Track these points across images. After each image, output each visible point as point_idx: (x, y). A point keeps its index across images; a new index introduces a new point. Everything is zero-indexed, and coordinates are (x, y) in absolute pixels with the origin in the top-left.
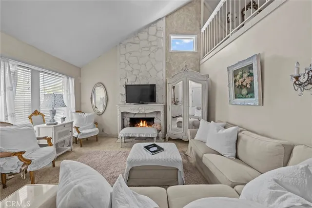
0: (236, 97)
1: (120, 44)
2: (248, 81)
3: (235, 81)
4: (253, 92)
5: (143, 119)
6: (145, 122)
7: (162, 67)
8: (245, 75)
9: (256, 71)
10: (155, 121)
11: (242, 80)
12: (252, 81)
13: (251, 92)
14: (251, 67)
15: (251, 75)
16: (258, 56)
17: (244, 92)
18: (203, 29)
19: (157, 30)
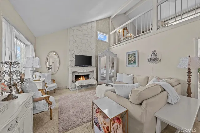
0: (129, 64)
1: (70, 28)
2: (134, 59)
3: (129, 58)
4: (135, 62)
5: (82, 76)
6: (83, 77)
7: (94, 47)
8: (133, 57)
9: (136, 56)
10: (90, 76)
11: (131, 58)
12: (135, 59)
13: (134, 63)
14: (135, 54)
15: (135, 57)
16: (138, 51)
17: (132, 62)
18: (111, 33)
19: (92, 26)
